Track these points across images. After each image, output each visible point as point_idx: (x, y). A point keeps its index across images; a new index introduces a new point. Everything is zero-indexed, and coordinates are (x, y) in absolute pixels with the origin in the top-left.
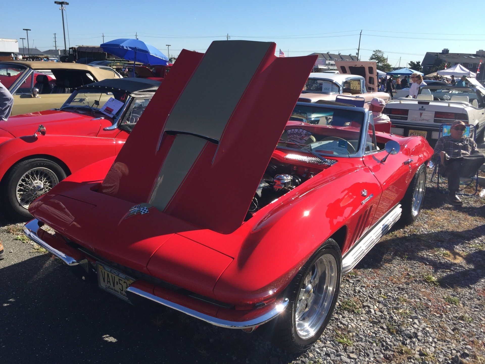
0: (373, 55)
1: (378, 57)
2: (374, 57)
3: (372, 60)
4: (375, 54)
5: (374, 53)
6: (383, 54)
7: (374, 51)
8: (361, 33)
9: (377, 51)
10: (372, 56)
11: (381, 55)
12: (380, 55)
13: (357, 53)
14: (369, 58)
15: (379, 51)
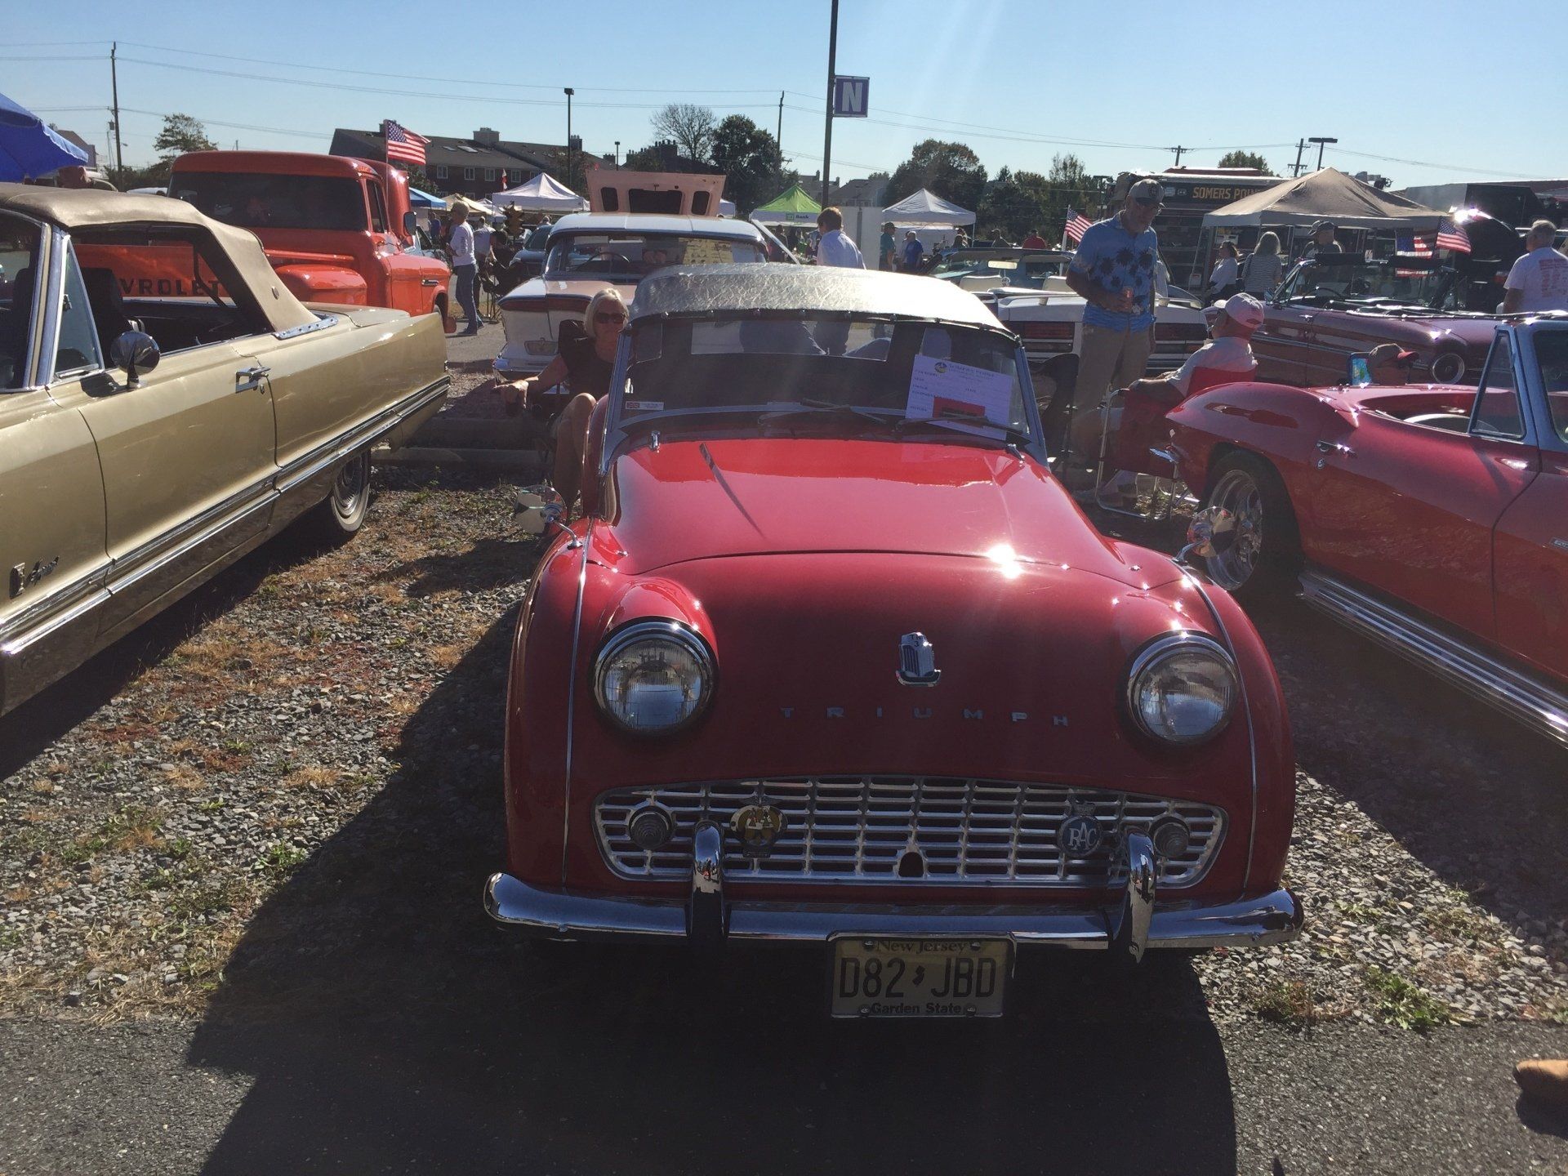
0: (166, 131)
1: (183, 138)
2: (170, 139)
3: (164, 148)
4: (173, 127)
5: (168, 125)
6: (201, 130)
7: (167, 119)
8: (113, 52)
9: (177, 117)
10: (164, 136)
11: (195, 133)
12: (190, 131)
13: (111, 124)
14: (156, 143)
15: (187, 119)
